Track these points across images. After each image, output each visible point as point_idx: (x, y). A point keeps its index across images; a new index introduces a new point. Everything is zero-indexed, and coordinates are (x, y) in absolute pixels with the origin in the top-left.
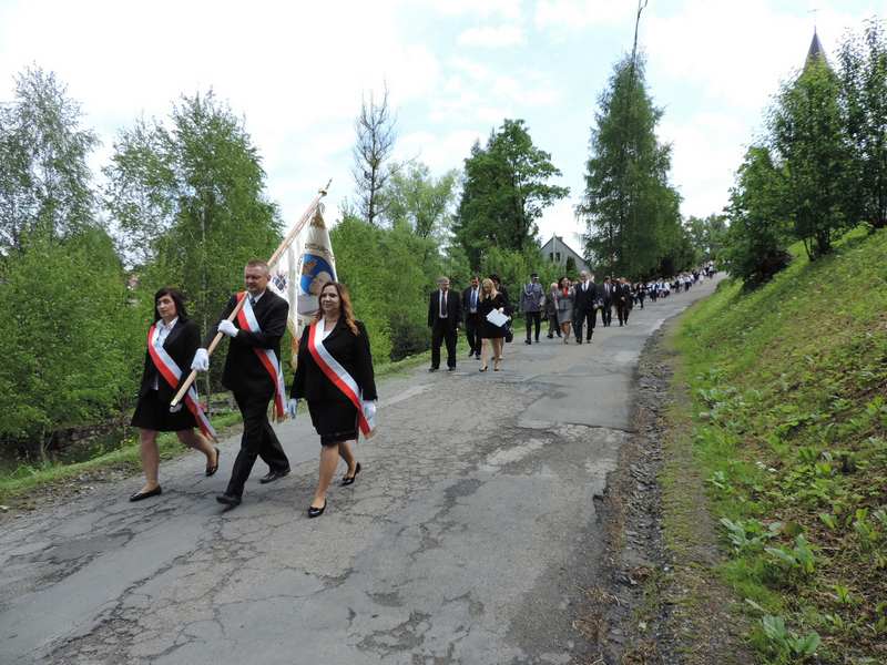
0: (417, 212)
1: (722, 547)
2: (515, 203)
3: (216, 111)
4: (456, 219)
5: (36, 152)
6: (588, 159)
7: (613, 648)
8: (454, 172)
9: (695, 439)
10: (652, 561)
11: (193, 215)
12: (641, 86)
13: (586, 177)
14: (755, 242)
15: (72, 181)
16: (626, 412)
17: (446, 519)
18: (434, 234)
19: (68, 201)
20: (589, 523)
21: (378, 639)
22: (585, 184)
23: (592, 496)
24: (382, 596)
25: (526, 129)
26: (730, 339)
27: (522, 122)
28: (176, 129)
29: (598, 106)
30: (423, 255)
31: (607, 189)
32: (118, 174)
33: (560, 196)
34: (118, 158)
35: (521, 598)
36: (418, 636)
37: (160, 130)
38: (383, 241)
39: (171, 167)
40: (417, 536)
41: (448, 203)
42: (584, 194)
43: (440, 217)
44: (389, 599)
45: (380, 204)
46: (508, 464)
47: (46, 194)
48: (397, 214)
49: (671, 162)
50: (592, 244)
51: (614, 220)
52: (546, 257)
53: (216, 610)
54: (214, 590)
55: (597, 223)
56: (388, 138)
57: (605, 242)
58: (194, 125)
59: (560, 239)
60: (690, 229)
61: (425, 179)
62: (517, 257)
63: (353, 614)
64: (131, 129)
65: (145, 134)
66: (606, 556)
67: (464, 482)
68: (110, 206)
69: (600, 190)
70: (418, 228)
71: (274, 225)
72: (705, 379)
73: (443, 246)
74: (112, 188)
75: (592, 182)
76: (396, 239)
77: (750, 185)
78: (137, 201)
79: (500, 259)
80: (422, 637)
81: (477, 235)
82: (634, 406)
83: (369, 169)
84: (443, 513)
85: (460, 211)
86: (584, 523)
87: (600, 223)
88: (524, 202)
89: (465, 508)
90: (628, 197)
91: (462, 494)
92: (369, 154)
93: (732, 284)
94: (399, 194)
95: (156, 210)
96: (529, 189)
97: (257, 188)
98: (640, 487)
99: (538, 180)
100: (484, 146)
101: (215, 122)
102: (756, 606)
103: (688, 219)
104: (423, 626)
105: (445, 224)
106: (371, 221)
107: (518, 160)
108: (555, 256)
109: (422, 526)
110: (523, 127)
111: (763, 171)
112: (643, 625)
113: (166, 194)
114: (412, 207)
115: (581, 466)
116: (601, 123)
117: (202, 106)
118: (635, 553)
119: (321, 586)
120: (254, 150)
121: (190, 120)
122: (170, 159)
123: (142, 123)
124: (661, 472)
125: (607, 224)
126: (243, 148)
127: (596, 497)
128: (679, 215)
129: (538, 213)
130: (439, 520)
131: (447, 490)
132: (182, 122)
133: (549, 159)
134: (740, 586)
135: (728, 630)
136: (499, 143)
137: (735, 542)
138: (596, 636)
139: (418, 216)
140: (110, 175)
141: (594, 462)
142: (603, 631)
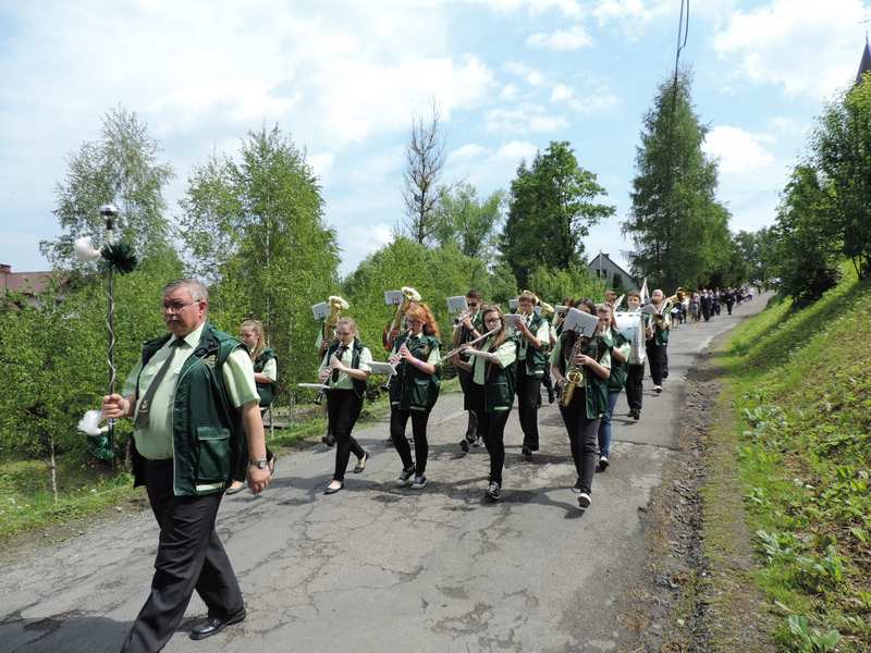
0: (464, 232)
1: (756, 556)
2: (562, 222)
3: (280, 146)
4: (502, 238)
5: (118, 185)
6: (634, 177)
7: (654, 640)
8: (500, 193)
9: (736, 458)
10: (691, 567)
11: (257, 241)
12: (687, 104)
13: (632, 195)
14: (804, 260)
15: (149, 211)
16: (671, 430)
17: (502, 527)
18: (482, 253)
19: (145, 229)
20: (634, 533)
21: (449, 624)
22: (631, 202)
23: (637, 508)
24: (450, 590)
25: (572, 151)
26: (776, 358)
27: (568, 144)
28: (244, 163)
29: (643, 125)
30: (471, 275)
31: (654, 207)
32: (192, 206)
33: (606, 215)
34: (192, 191)
35: (572, 595)
36: (483, 622)
37: (230, 165)
38: (433, 262)
39: (240, 198)
40: (477, 541)
41: (495, 222)
42: (630, 211)
43: (488, 236)
44: (457, 593)
45: (429, 225)
46: (557, 478)
47: (126, 224)
48: (445, 234)
49: (718, 179)
50: (638, 261)
51: (660, 237)
52: (593, 274)
53: (310, 597)
54: (306, 580)
55: (643, 240)
56: (437, 164)
57: (651, 259)
58: (260, 159)
59: (606, 256)
60: (740, 244)
61: (472, 200)
62: (563, 275)
63: (426, 604)
64: (204, 164)
65: (217, 169)
66: (649, 563)
67: (518, 492)
68: (184, 235)
69: (646, 208)
70: (466, 246)
71: (331, 249)
72: (750, 398)
73: (490, 265)
74: (187, 219)
75: (637, 199)
77: (796, 205)
78: (209, 230)
79: (547, 277)
80: (486, 623)
81: (524, 254)
82: (678, 425)
83: (419, 192)
84: (501, 520)
85: (507, 230)
86: (629, 533)
87: (646, 240)
88: (570, 221)
89: (518, 516)
90: (675, 214)
91: (516, 504)
92: (419, 178)
93: (781, 302)
94: (447, 214)
95: (227, 237)
96: (573, 210)
97: (317, 216)
98: (683, 501)
99: (584, 200)
100: (529, 167)
101: (278, 157)
102: (784, 607)
103: (738, 233)
104: (486, 615)
106: (420, 242)
107: (563, 181)
108: (601, 272)
109: (481, 532)
110: (568, 149)
111: (808, 188)
112: (681, 622)
113: (234, 223)
114: (460, 227)
115: (627, 481)
116: (646, 142)
117: (268, 142)
118: (675, 560)
119: (396, 581)
120: (314, 180)
121: (256, 155)
122: (238, 191)
123: (215, 160)
124: (703, 488)
125: (654, 241)
126: (304, 178)
127: (640, 509)
128: (727, 231)
129: (584, 232)
130: (496, 526)
132: (249, 157)
133: (595, 179)
134: (771, 589)
135: (758, 627)
136: (545, 164)
137: (769, 552)
138: (638, 628)
139: (465, 236)
140: (185, 207)
141: (639, 477)
142: (645, 624)
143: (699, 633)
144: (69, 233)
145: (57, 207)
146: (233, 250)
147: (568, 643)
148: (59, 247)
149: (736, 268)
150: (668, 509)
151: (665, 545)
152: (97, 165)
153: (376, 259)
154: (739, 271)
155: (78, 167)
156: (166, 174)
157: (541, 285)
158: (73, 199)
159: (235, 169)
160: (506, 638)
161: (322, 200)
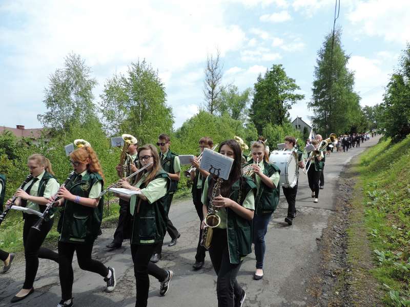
0: (232, 108)
1: (374, 262)
2: (278, 103)
3: (146, 69)
4: (250, 110)
5: (72, 88)
6: (314, 81)
7: (324, 301)
8: (249, 89)
9: (364, 215)
10: (342, 267)
11: (136, 114)
12: (339, 45)
13: (313, 89)
14: (397, 120)
15: (86, 100)
16: (332, 201)
18: (241, 118)
19: (85, 109)
20: (314, 251)
22: (312, 93)
23: (315, 239)
25: (283, 69)
26: (384, 167)
27: (281, 65)
28: (130, 77)
29: (318, 56)
31: (323, 95)
32: (106, 98)
33: (300, 99)
34: (106, 91)
35: (285, 280)
37: (123, 78)
38: (218, 122)
39: (128, 94)
41: (247, 103)
42: (312, 97)
43: (243, 110)
45: (216, 105)
46: (277, 224)
47: (76, 106)
48: (223, 109)
49: (355, 81)
50: (316, 121)
51: (326, 109)
52: (294, 127)
55: (318, 111)
56: (219, 76)
57: (323, 120)
58: (137, 75)
59: (300, 119)
60: (365, 112)
61: (236, 93)
62: (280, 128)
64: (111, 78)
65: (117, 80)
66: (321, 264)
68: (103, 111)
69: (319, 95)
70: (233, 114)
71: (170, 117)
72: (371, 186)
73: (244, 123)
74: (104, 103)
75: (315, 91)
76: (223, 121)
77: (393, 93)
78: (114, 109)
79: (272, 129)
81: (261, 118)
82: (335, 199)
83: (211, 89)
85: (252, 107)
86: (312, 250)
87: (320, 110)
88: (283, 102)
90: (333, 98)
92: (211, 83)
93: (386, 140)
94: (224, 100)
95: (122, 112)
96: (284, 97)
97: (163, 101)
98: (338, 235)
99: (289, 92)
100: (263, 77)
101: (145, 74)
102: (388, 287)
103: (364, 107)
105: (245, 113)
106: (212, 113)
107: (279, 83)
108: (298, 126)
110: (281, 68)
111: (399, 85)
112: (337, 293)
113: (125, 105)
114: (230, 106)
115: (311, 226)
116: (319, 64)
117: (140, 67)
118: (335, 264)
120: (162, 85)
121: (135, 73)
122: (127, 91)
123: (116, 76)
124: (348, 229)
125: (323, 111)
126: (157, 84)
127: (317, 239)
128: (359, 106)
129: (290, 107)
132: (132, 75)
133: (295, 82)
134: (381, 278)
135: (375, 296)
136: (271, 75)
137: (380, 260)
138: (316, 295)
139: (233, 110)
140: (103, 98)
141: (316, 224)
142: (320, 294)
143: (347, 298)
144: (50, 111)
145: (45, 99)
146: (125, 118)
147: (283, 302)
148: (46, 117)
149: (364, 123)
150: (331, 239)
151: (329, 256)
152: (63, 80)
153: (191, 121)
154: (365, 125)
155: (54, 80)
156: (94, 83)
157: (269, 133)
158: (52, 95)
159: (125, 81)
160: (254, 299)
161: (165, 94)
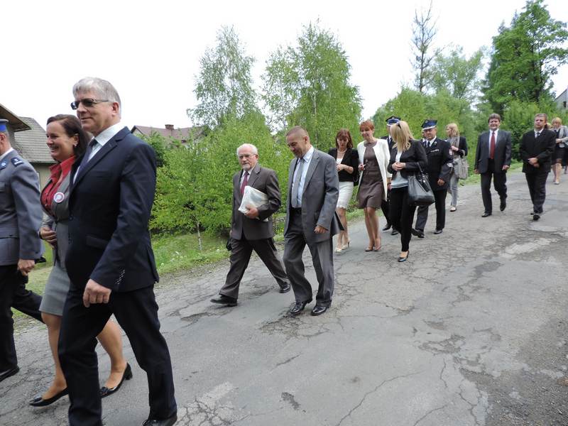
0: (454, 81)
2: (534, 66)
3: (322, 31)
4: (484, 82)
8: (483, 48)
11: (308, 98)
15: (244, 85)
17: (475, 285)
18: (467, 95)
21: (432, 346)
24: (433, 323)
28: (299, 46)
30: (458, 112)
34: (268, 69)
35: (529, 336)
36: (457, 347)
38: (430, 104)
39: (297, 70)
40: (455, 293)
41: (478, 71)
43: (472, 82)
44: (439, 325)
45: (427, 77)
46: (521, 254)
47: (232, 94)
48: (439, 83)
52: (560, 105)
53: (338, 319)
54: (336, 308)
56: (433, 31)
58: (309, 42)
61: (460, 56)
63: (415, 330)
64: (275, 51)
65: (282, 52)
67: (488, 263)
68: (264, 97)
70: (455, 92)
71: (357, 100)
74: (266, 87)
76: (438, 101)
78: (279, 93)
79: (520, 109)
80: (459, 348)
81: (502, 93)
83: (420, 54)
84: (473, 281)
85: (488, 76)
88: (541, 64)
89: (488, 279)
91: (487, 271)
92: (419, 44)
94: (441, 69)
95: (290, 97)
96: (544, 54)
97: (346, 77)
99: (555, 45)
101: (320, 38)
104: (459, 343)
105: (476, 87)
106: (420, 91)
107: (537, 32)
108: (567, 103)
109: (458, 287)
110: (542, 5)
113: (294, 87)
114: (451, 78)
117: (313, 29)
119: (395, 314)
120: (344, 52)
121: (306, 39)
122: (296, 65)
126: (337, 52)
129: (554, 71)
130: (471, 285)
131: (476, 267)
132: (302, 41)
136: (521, 20)
139: (455, 84)
140: (264, 79)
145: (194, 88)
153: (388, 105)
155: (204, 62)
160: (474, 360)
161: (349, 66)
